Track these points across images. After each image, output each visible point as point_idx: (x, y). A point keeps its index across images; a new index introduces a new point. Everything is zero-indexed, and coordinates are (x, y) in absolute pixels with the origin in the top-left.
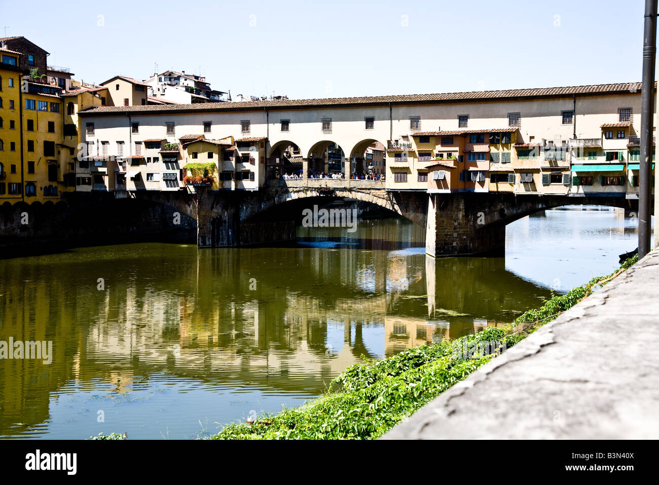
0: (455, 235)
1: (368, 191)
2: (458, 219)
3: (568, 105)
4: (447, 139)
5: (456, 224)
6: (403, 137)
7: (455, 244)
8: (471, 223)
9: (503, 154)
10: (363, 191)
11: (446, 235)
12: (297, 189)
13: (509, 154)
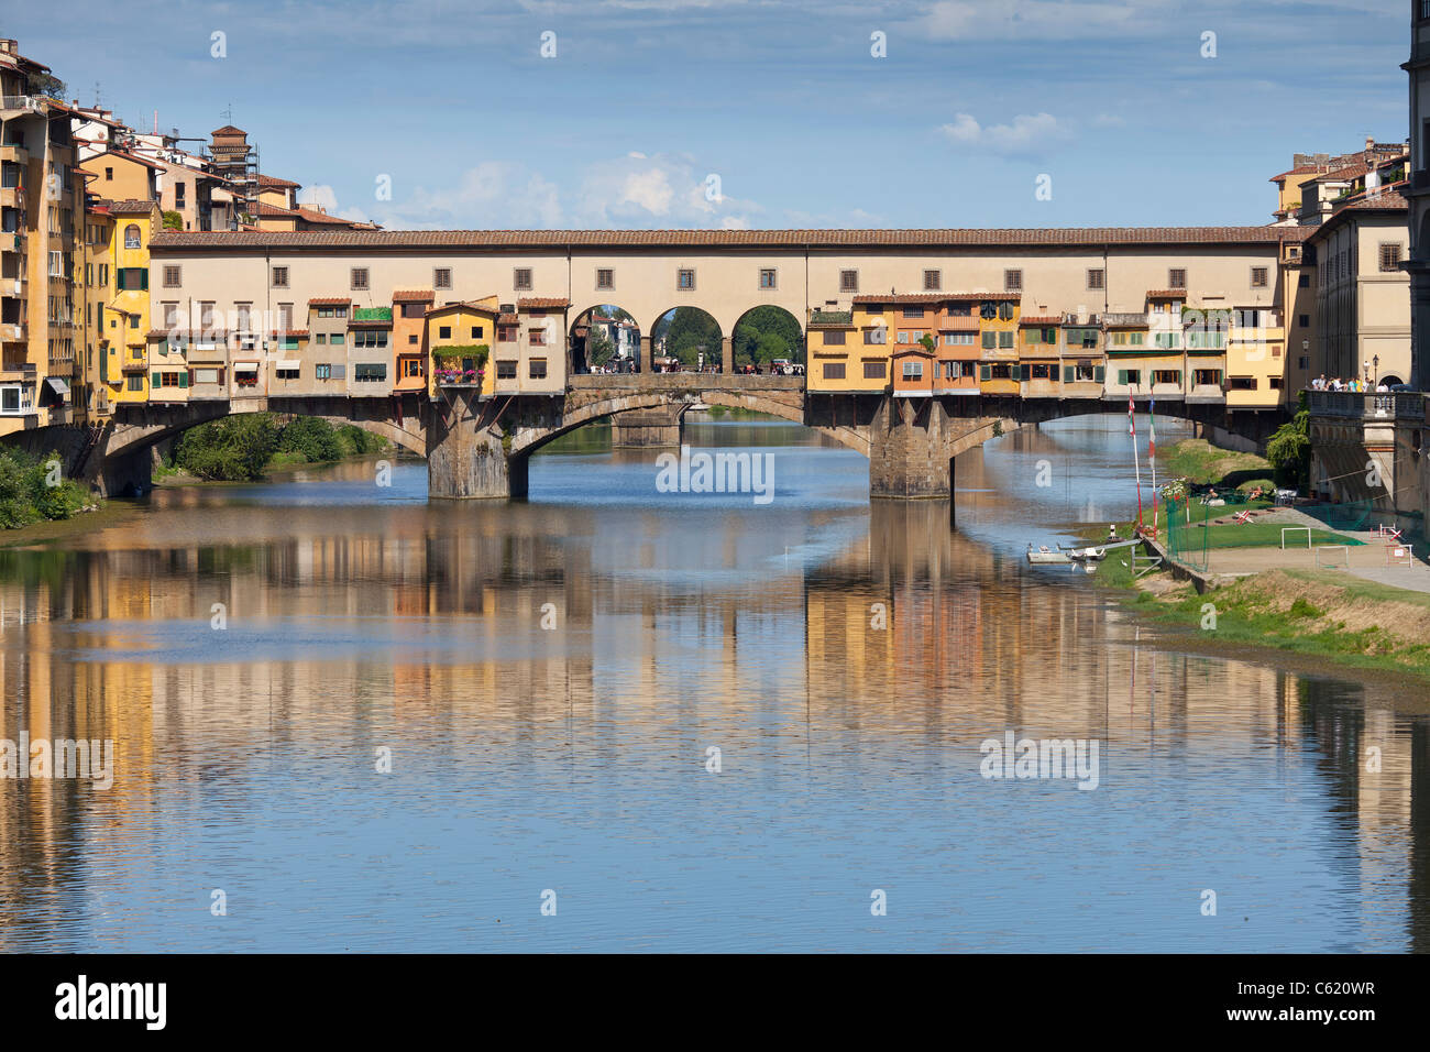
0: (930, 465)
1: (766, 394)
2: (932, 439)
3: (1096, 262)
4: (912, 307)
5: (930, 446)
6: (828, 303)
7: (929, 480)
8: (948, 446)
9: (1003, 335)
10: (754, 393)
11: (920, 465)
12: (630, 392)
13: (1010, 334)
